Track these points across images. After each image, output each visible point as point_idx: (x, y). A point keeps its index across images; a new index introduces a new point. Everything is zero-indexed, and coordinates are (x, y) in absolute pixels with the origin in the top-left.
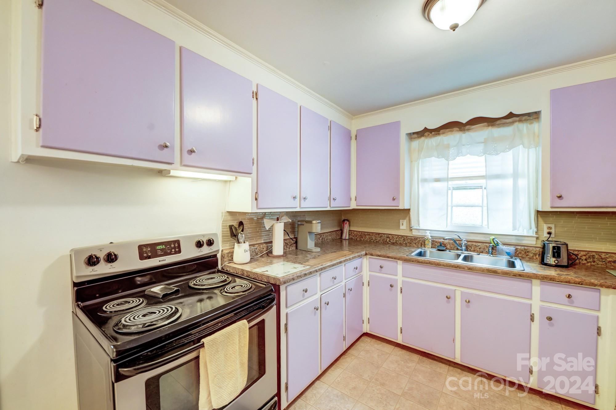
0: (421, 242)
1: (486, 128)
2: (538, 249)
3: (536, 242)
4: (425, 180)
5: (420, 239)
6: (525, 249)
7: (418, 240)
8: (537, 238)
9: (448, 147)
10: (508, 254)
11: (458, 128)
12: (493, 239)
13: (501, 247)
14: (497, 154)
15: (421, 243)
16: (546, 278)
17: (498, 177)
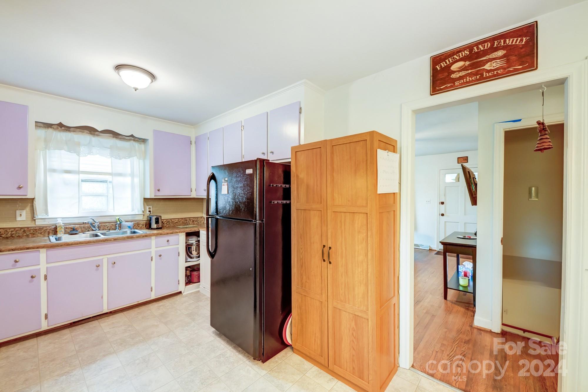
0: (48, 230)
1: (112, 138)
2: (144, 221)
3: (143, 217)
4: (54, 171)
5: (47, 228)
6: (137, 223)
7: (45, 228)
8: (144, 215)
9: (79, 144)
10: (129, 227)
11: (88, 131)
12: (119, 219)
13: (124, 223)
14: (120, 159)
15: (49, 232)
16: (158, 234)
17: (120, 175)
